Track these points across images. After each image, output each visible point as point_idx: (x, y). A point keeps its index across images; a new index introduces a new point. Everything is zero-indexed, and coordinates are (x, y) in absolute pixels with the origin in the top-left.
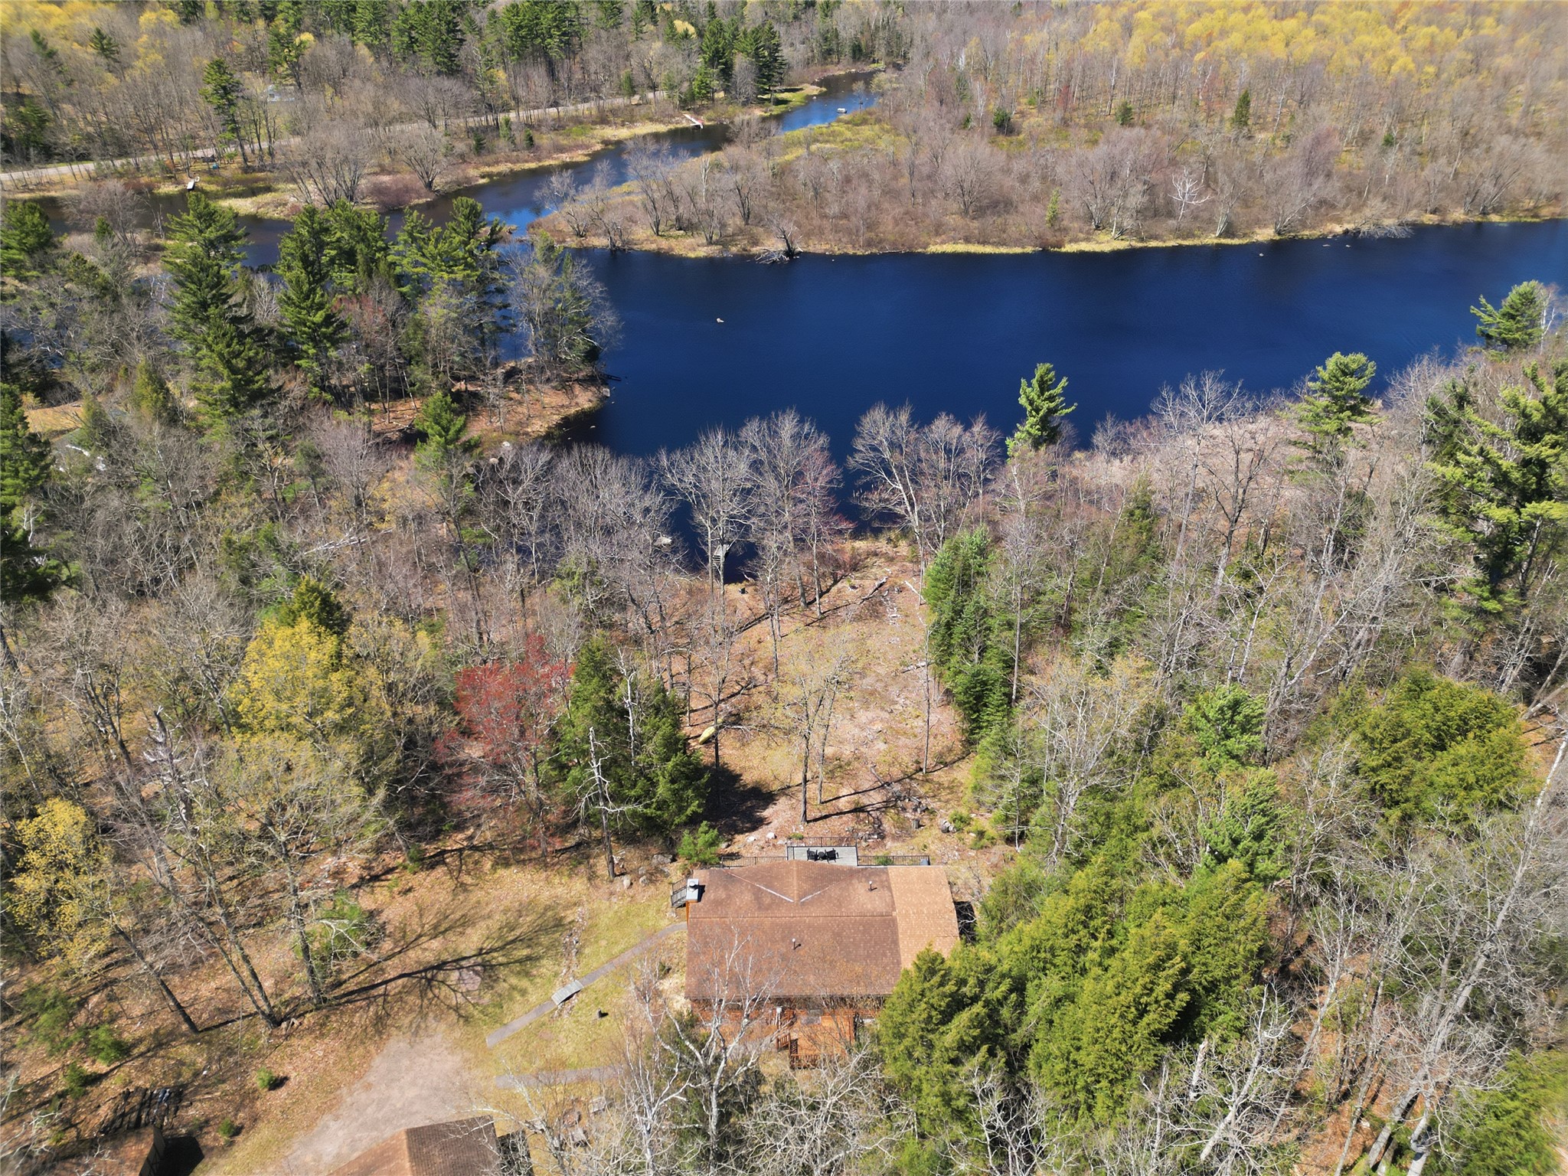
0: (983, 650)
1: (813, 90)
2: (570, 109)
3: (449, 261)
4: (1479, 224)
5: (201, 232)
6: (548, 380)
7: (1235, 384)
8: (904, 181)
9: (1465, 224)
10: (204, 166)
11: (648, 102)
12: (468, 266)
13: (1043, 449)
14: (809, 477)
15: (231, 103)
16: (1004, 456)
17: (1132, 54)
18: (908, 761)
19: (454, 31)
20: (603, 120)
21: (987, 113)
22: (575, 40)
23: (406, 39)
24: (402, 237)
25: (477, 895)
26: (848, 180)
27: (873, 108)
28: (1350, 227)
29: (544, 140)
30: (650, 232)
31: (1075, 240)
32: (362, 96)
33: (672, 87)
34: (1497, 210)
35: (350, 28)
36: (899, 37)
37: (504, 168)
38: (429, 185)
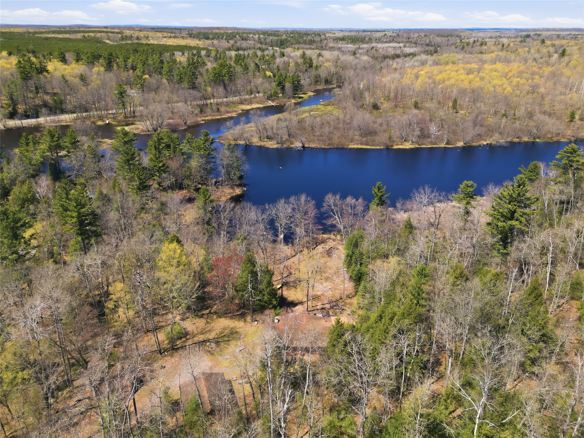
0: (361, 264)
1: (312, 94)
2: (231, 99)
3: (199, 149)
4: (533, 142)
5: (123, 139)
6: (227, 185)
7: (434, 189)
8: (341, 125)
9: (528, 142)
10: (112, 116)
11: (256, 97)
12: (205, 150)
13: (379, 207)
14: (310, 212)
15: (123, 97)
16: (368, 209)
17: (418, 85)
18: (338, 296)
19: (194, 75)
20: (242, 103)
21: (370, 102)
22: (233, 77)
23: (179, 77)
24: (185, 141)
25: (213, 324)
26: (323, 124)
27: (332, 100)
28: (489, 142)
29: (223, 109)
30: (258, 139)
31: (397, 145)
32: (164, 95)
33: (265, 93)
34: (538, 138)
35: (161, 73)
36: (341, 77)
37: (209, 118)
38: (185, 123)
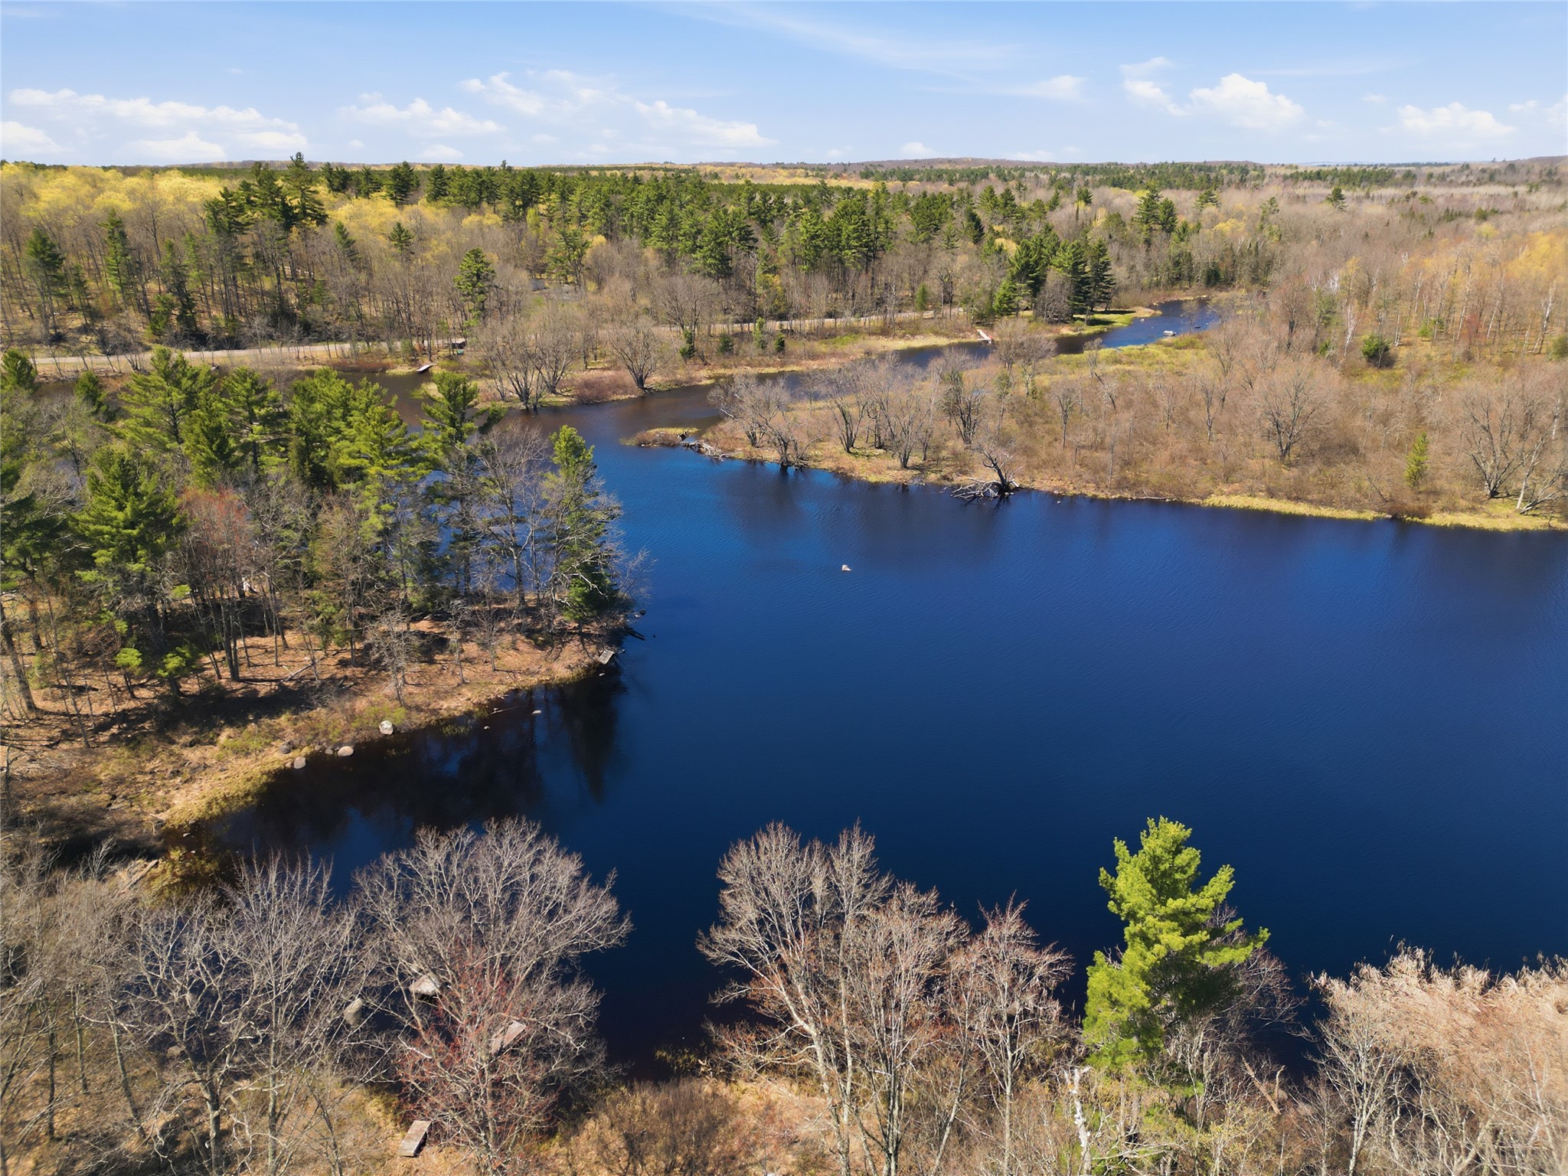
1: (1147, 313)
10: (450, 352)
11: (940, 318)
15: (481, 291)
19: (747, 240)
20: (883, 332)
21: (1357, 339)
30: (841, 448)
33: (970, 303)
38: (640, 381)
